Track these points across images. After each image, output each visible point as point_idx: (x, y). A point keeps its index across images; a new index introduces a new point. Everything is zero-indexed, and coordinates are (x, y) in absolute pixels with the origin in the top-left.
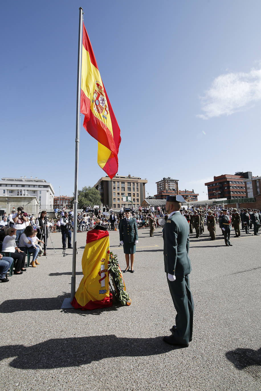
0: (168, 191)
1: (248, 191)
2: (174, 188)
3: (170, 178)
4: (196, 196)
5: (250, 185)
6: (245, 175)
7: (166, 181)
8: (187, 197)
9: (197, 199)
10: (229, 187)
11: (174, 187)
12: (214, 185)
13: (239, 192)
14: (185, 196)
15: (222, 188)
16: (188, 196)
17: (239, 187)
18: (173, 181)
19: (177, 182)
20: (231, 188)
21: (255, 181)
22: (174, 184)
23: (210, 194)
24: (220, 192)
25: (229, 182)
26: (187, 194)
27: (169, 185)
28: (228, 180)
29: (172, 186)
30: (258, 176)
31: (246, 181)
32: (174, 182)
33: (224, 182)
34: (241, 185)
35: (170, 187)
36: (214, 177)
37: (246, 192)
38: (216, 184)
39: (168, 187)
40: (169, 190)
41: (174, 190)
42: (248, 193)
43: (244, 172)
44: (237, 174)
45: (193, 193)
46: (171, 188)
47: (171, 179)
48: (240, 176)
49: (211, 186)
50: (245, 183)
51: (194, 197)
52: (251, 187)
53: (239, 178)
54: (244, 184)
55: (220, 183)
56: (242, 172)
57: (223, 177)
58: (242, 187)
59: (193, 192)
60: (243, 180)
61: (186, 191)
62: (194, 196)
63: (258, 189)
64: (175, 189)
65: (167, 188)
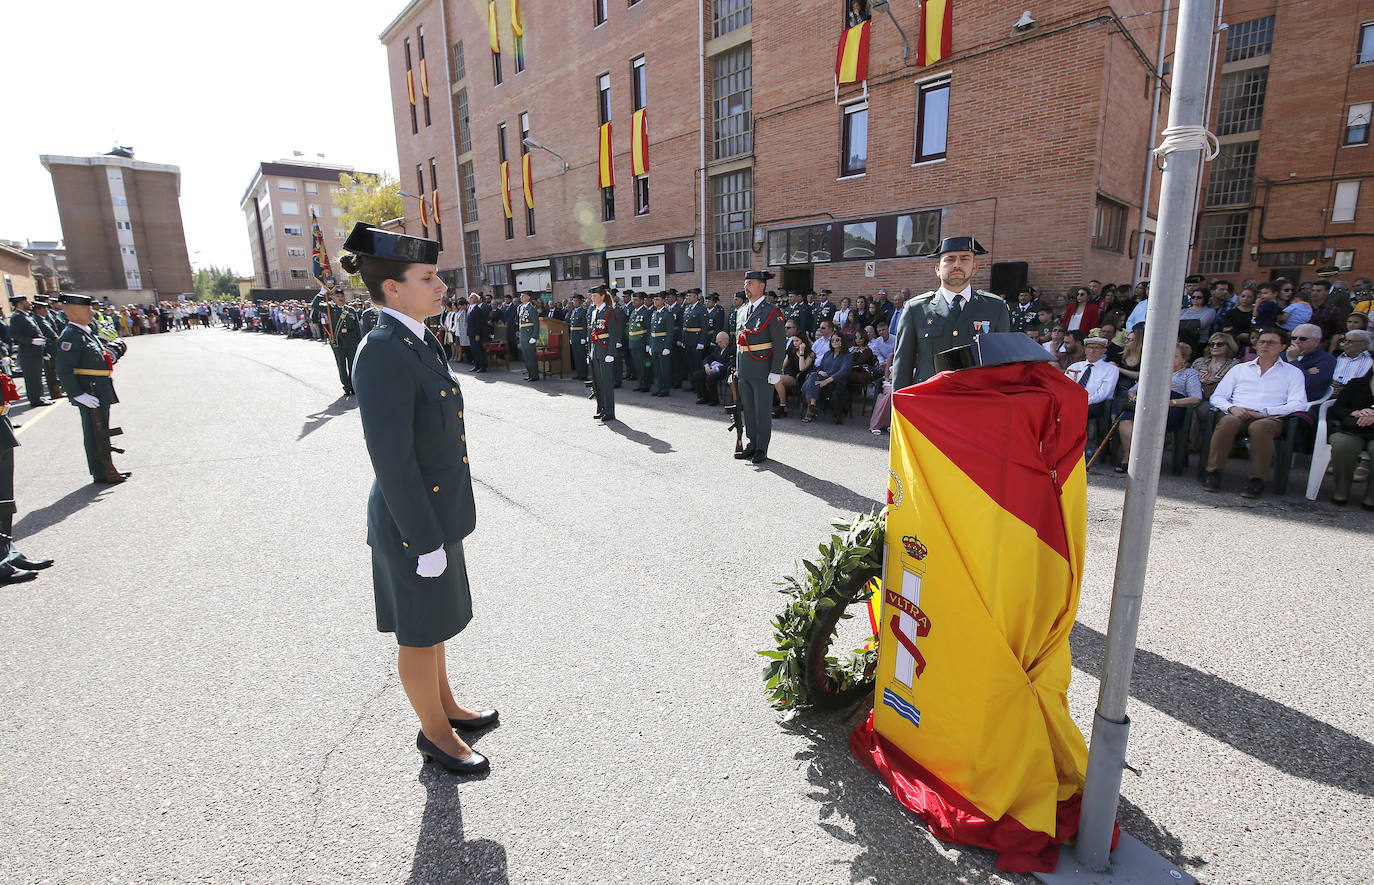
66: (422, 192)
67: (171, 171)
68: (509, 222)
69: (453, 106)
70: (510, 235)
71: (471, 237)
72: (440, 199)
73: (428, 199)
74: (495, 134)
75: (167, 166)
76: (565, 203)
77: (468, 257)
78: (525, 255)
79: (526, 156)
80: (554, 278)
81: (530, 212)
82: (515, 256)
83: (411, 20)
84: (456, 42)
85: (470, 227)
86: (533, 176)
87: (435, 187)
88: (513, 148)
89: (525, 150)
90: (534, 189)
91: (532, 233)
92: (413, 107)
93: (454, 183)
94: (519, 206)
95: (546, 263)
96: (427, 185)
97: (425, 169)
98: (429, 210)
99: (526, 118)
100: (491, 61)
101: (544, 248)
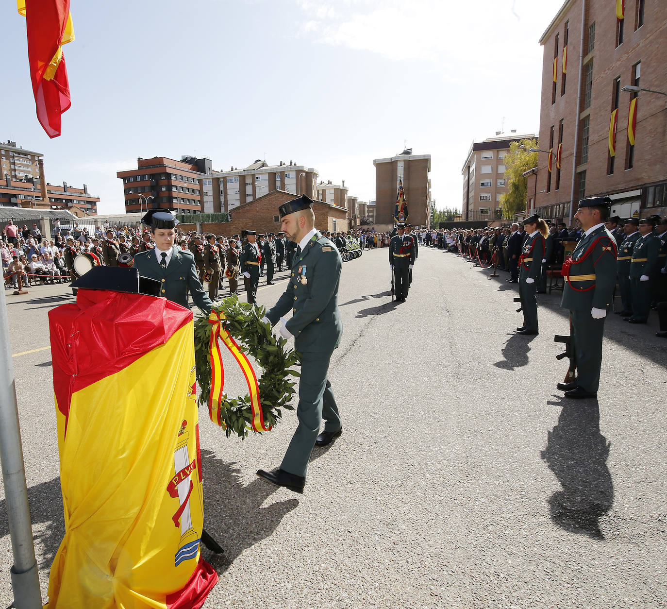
0: (13, 184)
1: (205, 199)
2: (30, 176)
3: (14, 145)
4: (93, 203)
5: (208, 188)
6: (199, 165)
7: (3, 152)
8: (70, 204)
9: (95, 210)
10: (170, 187)
11: (29, 172)
12: (139, 179)
13: (188, 200)
14: (64, 201)
15: (155, 188)
16: (71, 201)
17: (188, 189)
18: (26, 154)
19: (36, 158)
20: (174, 189)
21: (218, 179)
22: (29, 163)
23: (130, 200)
24: (153, 198)
25: (169, 175)
26: (68, 195)
27: (14, 164)
28: (168, 170)
29: (25, 169)
30: (222, 171)
31: (201, 177)
32: (29, 157)
33: (160, 174)
34: (192, 186)
35: (15, 170)
36: (140, 160)
37: (201, 202)
38: (143, 177)
39: (11, 170)
40: (14, 180)
41: (30, 180)
42: (205, 204)
43: (198, 158)
44: (185, 160)
45: (84, 195)
46: (21, 175)
47: (18, 146)
48: (190, 166)
49: (132, 180)
50: (200, 181)
51: (89, 206)
52: (211, 193)
53: (188, 170)
54: (197, 183)
55: (152, 176)
56: (194, 157)
57: (158, 162)
58: (193, 191)
59: (85, 190)
60: (196, 176)
61: (65, 188)
62: (88, 202)
63: (221, 199)
64: (35, 180)
65: (5, 172)
66: (551, 146)
67: (426, 158)
68: (611, 160)
69: (582, 74)
70: (610, 171)
71: (580, 177)
72: (563, 150)
73: (555, 152)
74: (610, 88)
75: (424, 156)
76: (664, 135)
77: (576, 192)
78: (621, 187)
79: (634, 101)
80: (643, 206)
81: (630, 149)
82: (612, 188)
83: (561, 20)
84: (590, 23)
85: (581, 169)
86: (639, 116)
87: (560, 141)
88: (624, 97)
89: (634, 95)
90: (638, 127)
91: (631, 166)
92: (555, 84)
93: (573, 136)
94: (622, 145)
95: (638, 193)
96: (556, 140)
97: (556, 129)
98: (554, 159)
99: (639, 67)
100: (615, 29)
101: (638, 179)
